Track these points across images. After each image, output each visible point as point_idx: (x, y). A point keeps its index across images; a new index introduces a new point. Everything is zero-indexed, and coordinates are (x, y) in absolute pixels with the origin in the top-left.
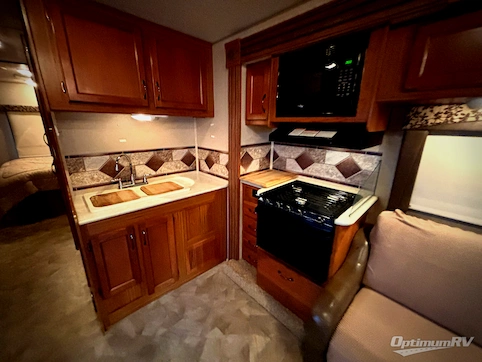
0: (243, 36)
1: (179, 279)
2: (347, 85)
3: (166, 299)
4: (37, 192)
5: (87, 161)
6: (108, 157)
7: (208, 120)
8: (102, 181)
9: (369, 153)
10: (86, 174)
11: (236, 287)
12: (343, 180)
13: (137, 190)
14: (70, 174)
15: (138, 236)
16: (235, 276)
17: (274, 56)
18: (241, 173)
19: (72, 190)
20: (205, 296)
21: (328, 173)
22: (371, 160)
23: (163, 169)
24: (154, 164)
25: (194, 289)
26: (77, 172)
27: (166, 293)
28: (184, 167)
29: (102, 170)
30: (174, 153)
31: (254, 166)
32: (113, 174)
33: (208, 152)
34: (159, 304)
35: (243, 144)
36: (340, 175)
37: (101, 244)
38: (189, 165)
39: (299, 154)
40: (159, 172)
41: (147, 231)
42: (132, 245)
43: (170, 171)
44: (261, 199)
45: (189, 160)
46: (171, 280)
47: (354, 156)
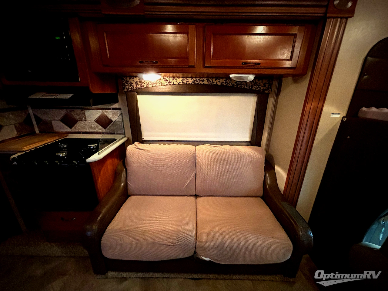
9: (114, 109)
12: (104, 130)
21: (91, 127)
22: (116, 114)
36: (100, 127)
47: (105, 112)
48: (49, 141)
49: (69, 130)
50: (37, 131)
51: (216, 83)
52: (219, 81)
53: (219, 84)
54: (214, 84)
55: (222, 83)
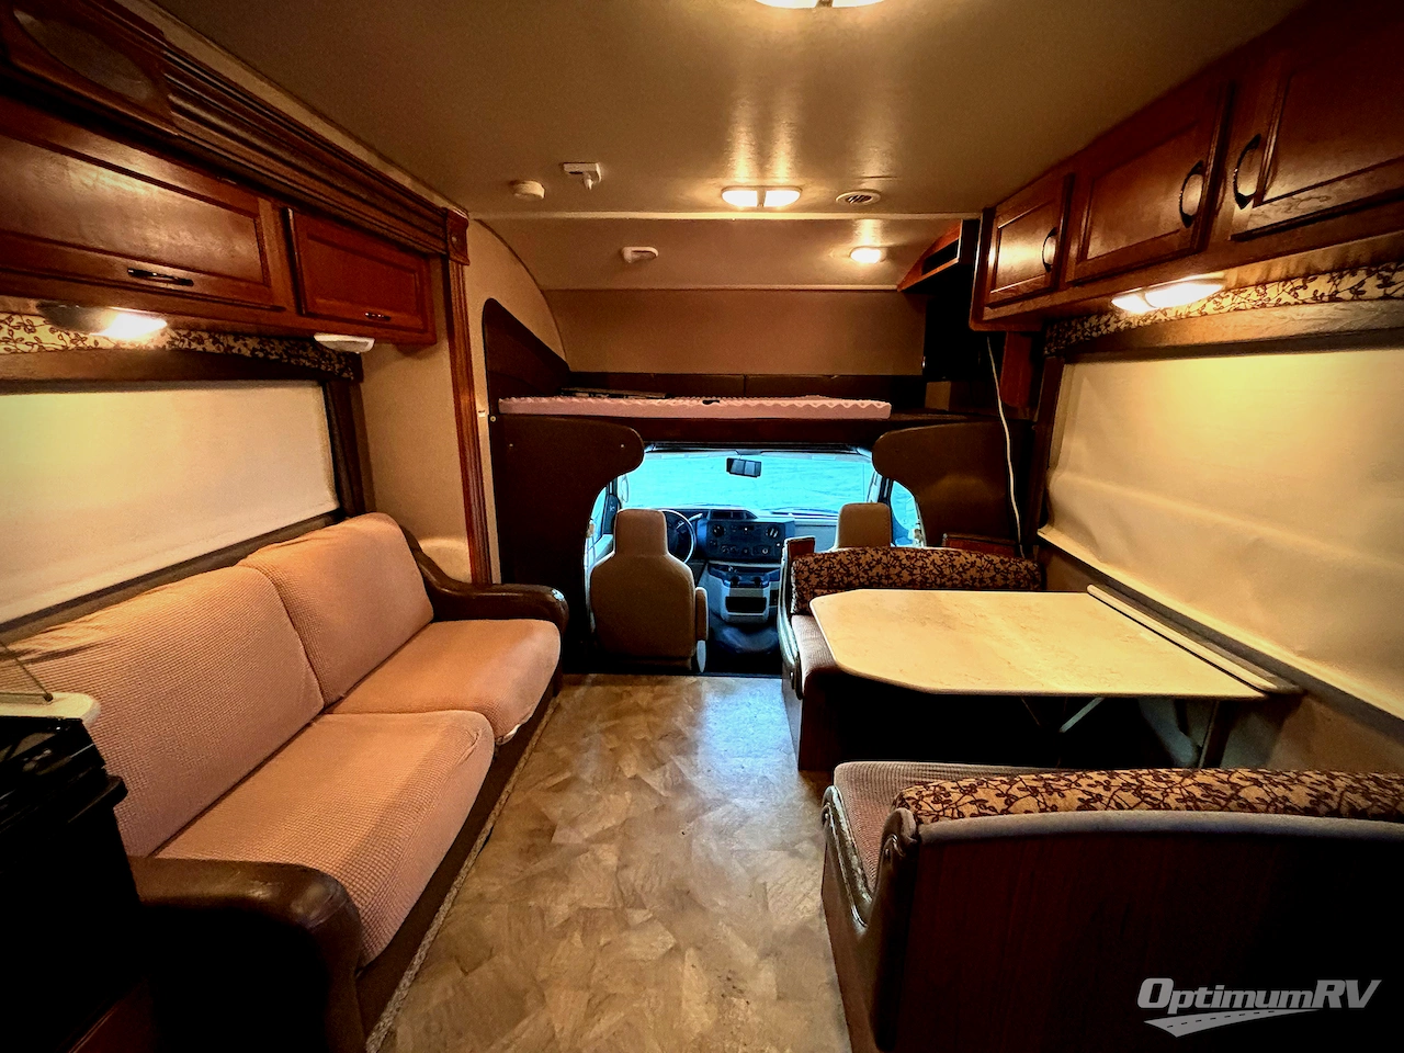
51: (239, 350)
52: (245, 345)
53: (247, 353)
54: (234, 351)
55: (254, 350)
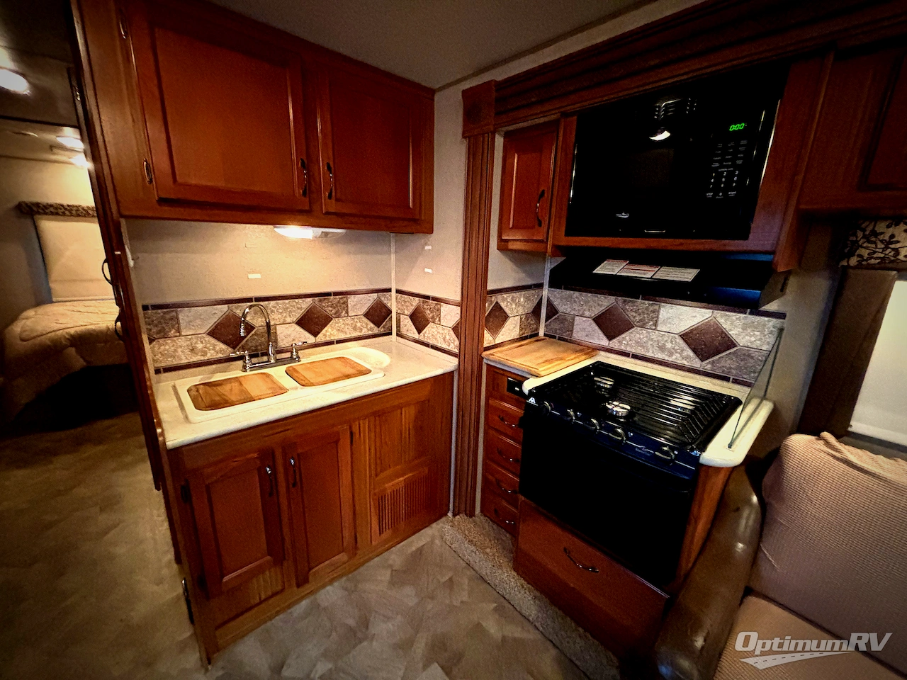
0: (500, 75)
1: (357, 553)
2: (731, 175)
3: (331, 594)
4: (83, 369)
5: (184, 315)
6: (225, 308)
7: (421, 239)
8: (211, 355)
9: (758, 313)
10: (182, 342)
11: (469, 573)
12: (696, 363)
13: (278, 373)
14: (151, 341)
15: (281, 469)
16: (467, 551)
17: (565, 115)
18: (486, 345)
19: (152, 371)
20: (409, 590)
21: (662, 348)
22: (759, 326)
23: (329, 332)
24: (312, 322)
25: (385, 575)
26: (165, 337)
27: (331, 582)
28: (368, 327)
29: (213, 333)
30: (352, 300)
31: (510, 330)
32: (233, 342)
33: (416, 301)
34: (316, 606)
35: (490, 287)
36: (689, 354)
37: (208, 488)
38: (378, 324)
39: (602, 309)
40: (321, 338)
41: (299, 458)
42: (269, 487)
43: (342, 336)
44: (532, 400)
45: (379, 315)
46: (343, 557)
47: (722, 317)
48: (575, 364)
49: (604, 342)
50: (541, 333)
